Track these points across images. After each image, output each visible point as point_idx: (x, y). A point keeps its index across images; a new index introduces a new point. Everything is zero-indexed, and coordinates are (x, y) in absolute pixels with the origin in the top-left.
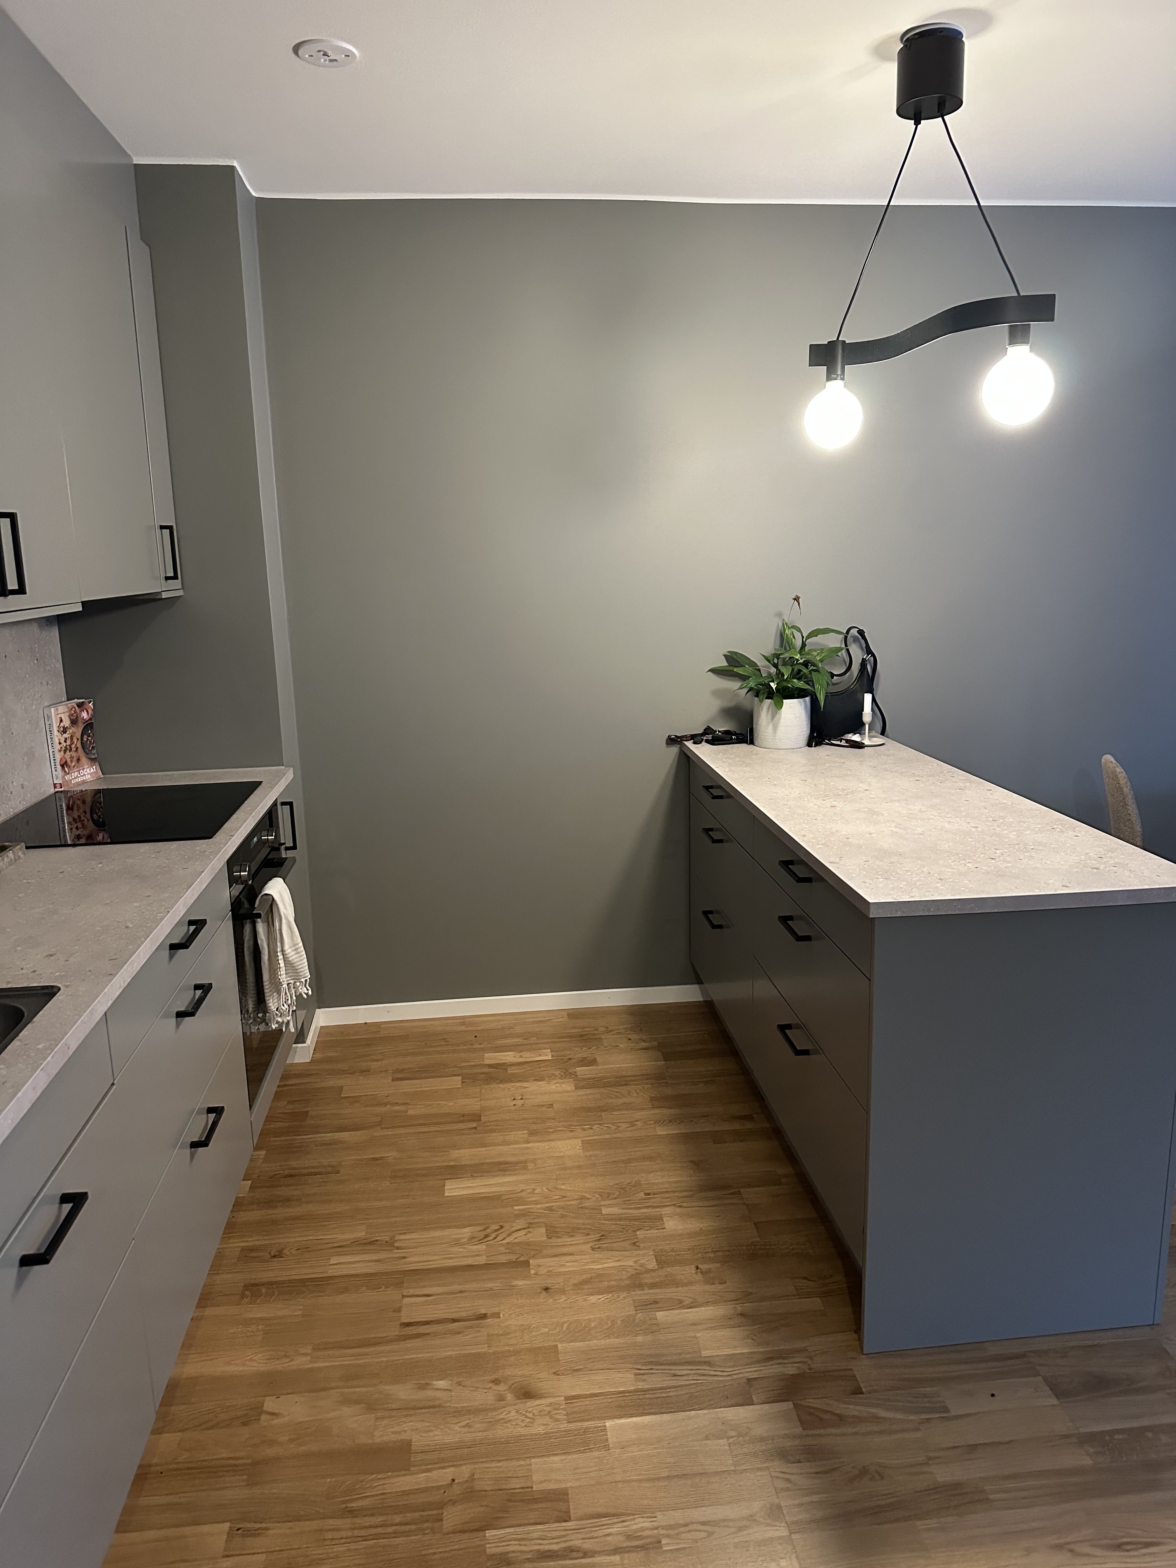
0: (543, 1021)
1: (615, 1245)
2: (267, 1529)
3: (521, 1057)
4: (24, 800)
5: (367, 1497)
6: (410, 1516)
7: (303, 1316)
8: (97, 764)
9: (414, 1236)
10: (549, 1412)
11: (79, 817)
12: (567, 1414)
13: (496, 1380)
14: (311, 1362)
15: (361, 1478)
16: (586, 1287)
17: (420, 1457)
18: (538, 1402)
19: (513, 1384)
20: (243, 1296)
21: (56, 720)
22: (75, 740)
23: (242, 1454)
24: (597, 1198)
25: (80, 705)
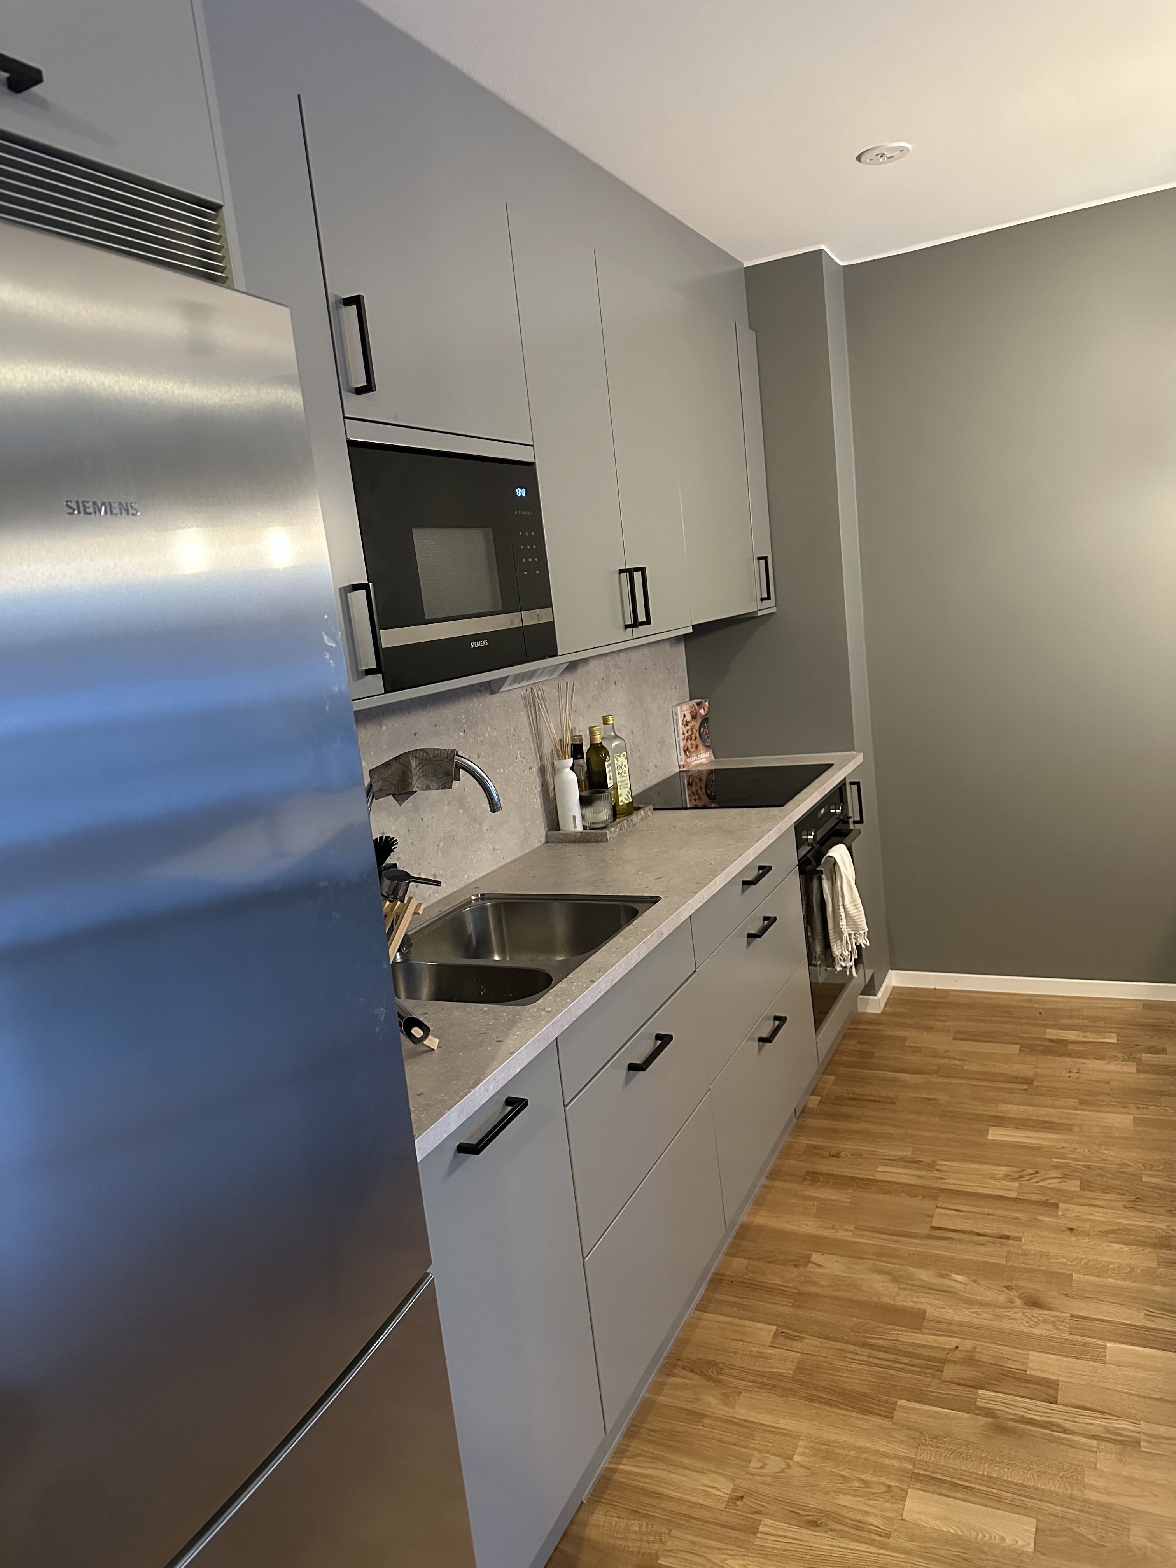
0: (1114, 1008)
1: (1149, 1208)
2: (803, 1338)
3: (1084, 1036)
4: (657, 776)
5: (882, 1339)
6: (916, 1361)
7: (850, 1202)
8: (711, 750)
9: (954, 1164)
10: (1054, 1322)
11: (697, 791)
12: (1071, 1328)
13: (1009, 1286)
14: (852, 1237)
15: (882, 1325)
16: (1111, 1235)
17: (931, 1324)
18: (1045, 1312)
19: (1023, 1293)
20: (805, 1179)
21: (681, 716)
22: (695, 731)
23: (791, 1285)
24: (1140, 1167)
25: (699, 704)
